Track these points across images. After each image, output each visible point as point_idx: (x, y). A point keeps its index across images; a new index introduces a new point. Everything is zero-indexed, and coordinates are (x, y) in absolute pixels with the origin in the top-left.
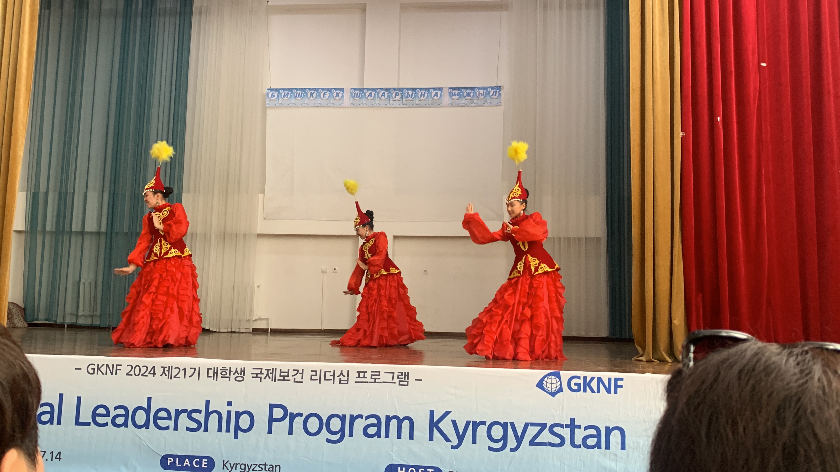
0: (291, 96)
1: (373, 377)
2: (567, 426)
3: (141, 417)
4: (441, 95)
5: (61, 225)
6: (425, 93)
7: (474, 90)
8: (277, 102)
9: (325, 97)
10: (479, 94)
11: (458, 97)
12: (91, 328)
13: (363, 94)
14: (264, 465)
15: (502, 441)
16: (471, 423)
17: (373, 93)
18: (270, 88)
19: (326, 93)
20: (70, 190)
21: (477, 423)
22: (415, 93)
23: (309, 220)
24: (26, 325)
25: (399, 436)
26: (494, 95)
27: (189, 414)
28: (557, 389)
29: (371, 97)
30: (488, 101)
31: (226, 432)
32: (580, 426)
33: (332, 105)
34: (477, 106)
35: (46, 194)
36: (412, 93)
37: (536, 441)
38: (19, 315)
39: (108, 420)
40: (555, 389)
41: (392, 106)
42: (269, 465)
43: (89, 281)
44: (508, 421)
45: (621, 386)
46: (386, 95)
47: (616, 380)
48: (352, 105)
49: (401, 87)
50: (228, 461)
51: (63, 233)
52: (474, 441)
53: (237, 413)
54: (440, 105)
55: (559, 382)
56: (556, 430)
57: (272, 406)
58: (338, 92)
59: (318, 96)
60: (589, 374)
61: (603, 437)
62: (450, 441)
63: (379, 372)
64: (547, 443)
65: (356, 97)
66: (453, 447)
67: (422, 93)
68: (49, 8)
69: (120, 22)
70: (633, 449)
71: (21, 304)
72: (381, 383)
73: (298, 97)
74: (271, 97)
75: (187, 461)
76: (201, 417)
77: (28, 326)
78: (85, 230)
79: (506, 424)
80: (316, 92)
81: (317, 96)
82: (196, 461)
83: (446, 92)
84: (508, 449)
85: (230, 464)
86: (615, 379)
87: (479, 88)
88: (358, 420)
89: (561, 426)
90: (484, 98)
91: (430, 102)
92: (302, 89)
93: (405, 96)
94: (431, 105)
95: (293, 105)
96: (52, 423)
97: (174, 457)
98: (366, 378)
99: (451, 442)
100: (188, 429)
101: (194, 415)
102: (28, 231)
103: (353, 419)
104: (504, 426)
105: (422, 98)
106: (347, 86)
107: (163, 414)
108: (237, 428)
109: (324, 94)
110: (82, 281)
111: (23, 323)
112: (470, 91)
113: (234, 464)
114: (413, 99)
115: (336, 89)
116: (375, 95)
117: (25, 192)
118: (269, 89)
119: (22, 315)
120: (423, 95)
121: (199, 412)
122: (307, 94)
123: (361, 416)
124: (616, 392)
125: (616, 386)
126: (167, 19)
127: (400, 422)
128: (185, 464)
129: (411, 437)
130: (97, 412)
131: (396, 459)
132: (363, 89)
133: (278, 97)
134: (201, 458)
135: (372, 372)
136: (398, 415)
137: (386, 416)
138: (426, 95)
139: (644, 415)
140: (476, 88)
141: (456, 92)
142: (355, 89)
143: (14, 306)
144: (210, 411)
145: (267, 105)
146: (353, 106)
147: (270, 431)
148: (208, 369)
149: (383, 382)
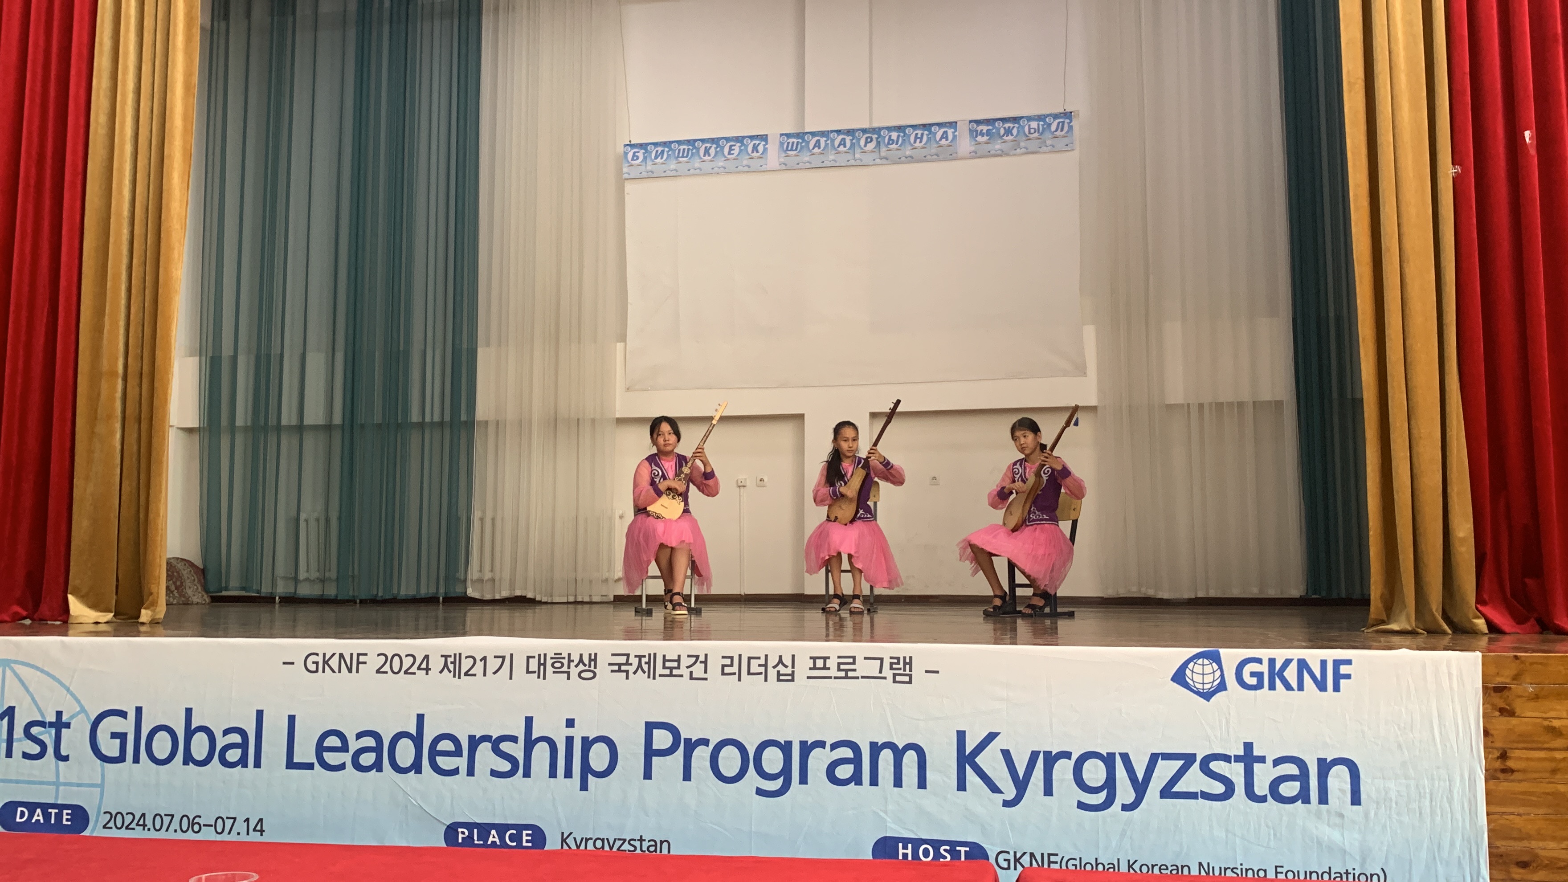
0: (669, 156)
1: (842, 667)
2: (1238, 759)
3: (405, 752)
4: (955, 137)
5: (262, 415)
6: (922, 134)
7: (1019, 123)
8: (642, 168)
9: (733, 154)
10: (1030, 129)
11: (988, 137)
12: (321, 601)
13: (803, 144)
14: (638, 840)
15: (1106, 791)
16: (1041, 755)
17: (823, 140)
18: (629, 143)
19: (734, 145)
20: (275, 351)
21: (1053, 754)
22: (904, 136)
23: (710, 389)
24: (208, 600)
25: (898, 782)
26: (1059, 129)
27: (496, 743)
28: (1214, 685)
29: (819, 148)
30: (1049, 142)
31: (566, 777)
32: (1264, 757)
33: (746, 169)
34: (1026, 153)
35: (234, 359)
36: (898, 136)
37: (1174, 790)
38: (194, 580)
39: (347, 758)
40: (1210, 685)
41: (858, 163)
42: (649, 841)
43: (316, 515)
44: (1117, 750)
45: (1348, 677)
46: (848, 144)
47: (1337, 663)
48: (783, 167)
49: (876, 125)
50: (571, 834)
51: (265, 428)
52: (1048, 791)
53: (585, 740)
54: (953, 157)
55: (1219, 670)
56: (1214, 766)
57: (650, 727)
58: (757, 142)
59: (719, 152)
60: (1280, 655)
61: (1314, 778)
62: (1001, 792)
63: (854, 658)
64: (1198, 793)
65: (790, 151)
66: (1007, 804)
67: (917, 134)
68: (226, 17)
69: (352, 34)
70: (1378, 803)
71: (199, 563)
72: (858, 678)
73: (683, 157)
74: (633, 159)
75: (494, 835)
76: (517, 750)
77: (212, 602)
78: (305, 423)
79: (1111, 756)
80: (714, 146)
81: (716, 152)
82: (511, 835)
83: (963, 129)
84: (1116, 806)
85: (575, 839)
86: (1335, 661)
87: (1030, 119)
88: (816, 752)
89: (1226, 758)
90: (1040, 137)
91: (934, 151)
92: (688, 141)
93: (884, 142)
94: (935, 157)
95: (674, 173)
96: (245, 765)
97: (470, 826)
98: (829, 669)
99: (1003, 793)
100: (494, 773)
101: (505, 746)
102: (204, 427)
103: (806, 748)
104: (1109, 760)
105: (918, 144)
106: (774, 131)
107: (446, 745)
108: (586, 769)
109: (731, 149)
110: (303, 516)
111: (203, 596)
112: (1011, 125)
113: (582, 839)
114: (899, 148)
115: (752, 138)
116: (826, 145)
117: (195, 358)
118: (628, 145)
119: (199, 581)
120: (919, 138)
121: (514, 739)
122: (698, 149)
123: (821, 744)
124: (1337, 688)
125: (1337, 677)
126: (437, 23)
127: (899, 754)
128: (491, 839)
129: (922, 784)
130: (325, 744)
131: (893, 826)
132: (803, 133)
133: (645, 158)
134: (520, 828)
135: (839, 657)
136: (893, 741)
137: (871, 743)
138: (925, 138)
139: (1399, 733)
140: (1022, 117)
141: (984, 128)
142: (788, 136)
143: (185, 565)
144: (533, 738)
145: (626, 176)
146: (786, 168)
147: (648, 775)
148: (527, 657)
149: (862, 677)
